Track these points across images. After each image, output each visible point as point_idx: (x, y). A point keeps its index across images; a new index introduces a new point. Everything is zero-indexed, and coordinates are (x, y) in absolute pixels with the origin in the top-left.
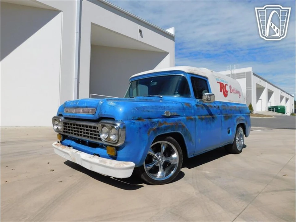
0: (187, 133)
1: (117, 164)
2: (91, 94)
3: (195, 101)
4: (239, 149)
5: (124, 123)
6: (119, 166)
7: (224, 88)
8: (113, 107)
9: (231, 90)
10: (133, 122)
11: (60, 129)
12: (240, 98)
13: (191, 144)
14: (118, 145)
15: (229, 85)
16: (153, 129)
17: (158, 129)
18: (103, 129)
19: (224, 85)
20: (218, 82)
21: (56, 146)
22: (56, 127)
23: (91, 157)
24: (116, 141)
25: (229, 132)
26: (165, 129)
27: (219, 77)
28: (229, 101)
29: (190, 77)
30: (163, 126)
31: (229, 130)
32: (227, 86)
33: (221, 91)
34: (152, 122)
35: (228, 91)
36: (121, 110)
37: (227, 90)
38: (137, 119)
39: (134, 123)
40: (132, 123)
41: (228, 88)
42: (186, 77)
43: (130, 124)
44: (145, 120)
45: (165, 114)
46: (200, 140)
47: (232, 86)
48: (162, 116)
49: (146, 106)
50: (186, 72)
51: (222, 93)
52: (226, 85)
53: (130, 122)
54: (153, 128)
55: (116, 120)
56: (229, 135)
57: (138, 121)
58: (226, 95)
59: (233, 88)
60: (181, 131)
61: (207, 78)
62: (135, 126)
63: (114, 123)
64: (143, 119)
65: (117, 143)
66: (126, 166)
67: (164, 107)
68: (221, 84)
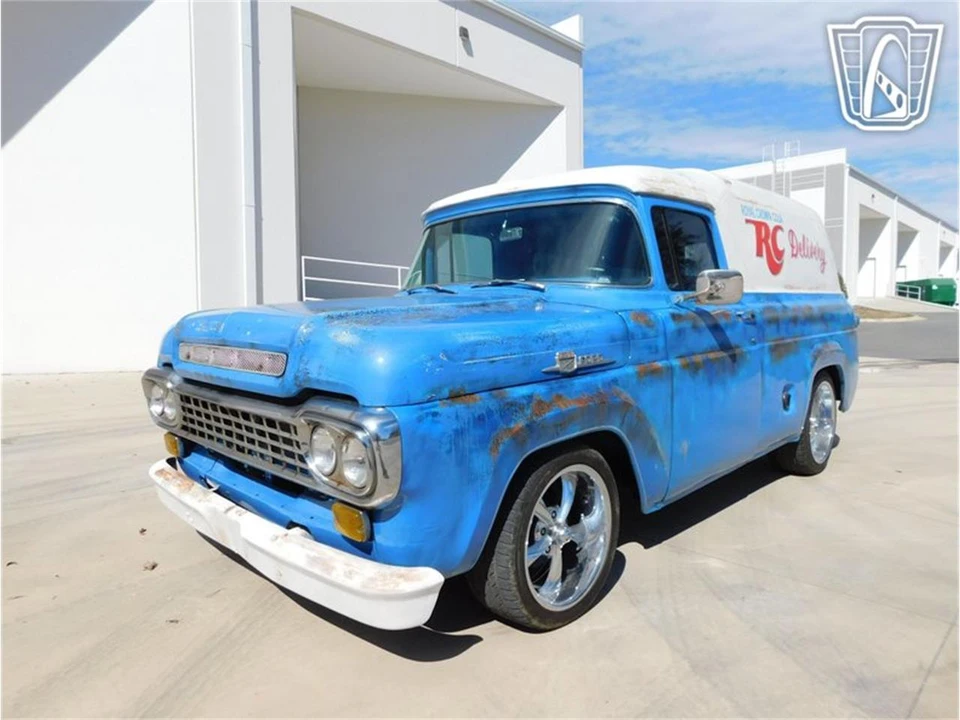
0: (640, 428)
1: (372, 580)
2: (303, 258)
3: (668, 299)
4: (818, 460)
5: (395, 421)
6: (380, 588)
7: (770, 241)
8: (351, 351)
9: (793, 247)
10: (433, 410)
11: (171, 418)
12: (823, 271)
13: (656, 467)
14: (375, 502)
15: (786, 229)
16: (510, 430)
17: (530, 427)
18: (315, 437)
19: (771, 228)
20: (748, 221)
21: (159, 480)
22: (157, 409)
23: (277, 538)
24: (368, 490)
25: (786, 404)
26: (556, 426)
27: (751, 201)
28: (786, 287)
29: (649, 208)
30: (549, 414)
31: (789, 397)
32: (779, 234)
33: (759, 254)
34: (508, 404)
35: (783, 251)
36: (381, 360)
37: (780, 248)
38: (447, 399)
39: (435, 414)
40: (427, 414)
41: (783, 241)
42: (635, 211)
43: (420, 420)
44: (477, 396)
45: (558, 366)
46: (685, 445)
47: (796, 233)
48: (544, 372)
49: (482, 338)
50: (635, 190)
51: (764, 260)
52: (778, 228)
53: (421, 413)
54: (512, 425)
55: (364, 406)
56: (785, 413)
57: (450, 405)
58: (775, 268)
59: (800, 240)
60: (618, 421)
61: (710, 208)
62: (439, 428)
63: (353, 419)
64: (473, 394)
65: (370, 495)
66: (407, 587)
67: (554, 335)
68: (759, 225)
